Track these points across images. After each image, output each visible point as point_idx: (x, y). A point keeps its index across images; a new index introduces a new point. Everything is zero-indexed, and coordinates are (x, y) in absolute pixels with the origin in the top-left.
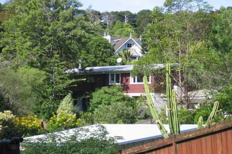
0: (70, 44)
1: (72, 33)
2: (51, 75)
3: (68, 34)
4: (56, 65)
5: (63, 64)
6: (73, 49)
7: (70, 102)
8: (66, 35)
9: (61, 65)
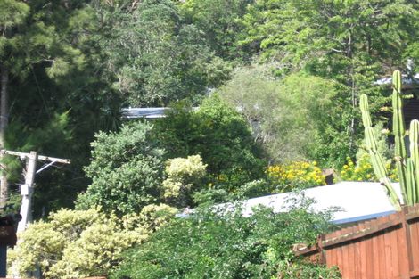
0: (385, 31)
1: (386, 11)
2: (348, 88)
3: (381, 12)
4: (359, 69)
5: (372, 69)
6: (390, 40)
7: (380, 139)
8: (376, 13)
9: (369, 70)
